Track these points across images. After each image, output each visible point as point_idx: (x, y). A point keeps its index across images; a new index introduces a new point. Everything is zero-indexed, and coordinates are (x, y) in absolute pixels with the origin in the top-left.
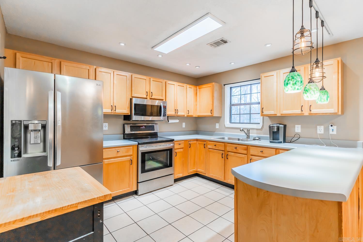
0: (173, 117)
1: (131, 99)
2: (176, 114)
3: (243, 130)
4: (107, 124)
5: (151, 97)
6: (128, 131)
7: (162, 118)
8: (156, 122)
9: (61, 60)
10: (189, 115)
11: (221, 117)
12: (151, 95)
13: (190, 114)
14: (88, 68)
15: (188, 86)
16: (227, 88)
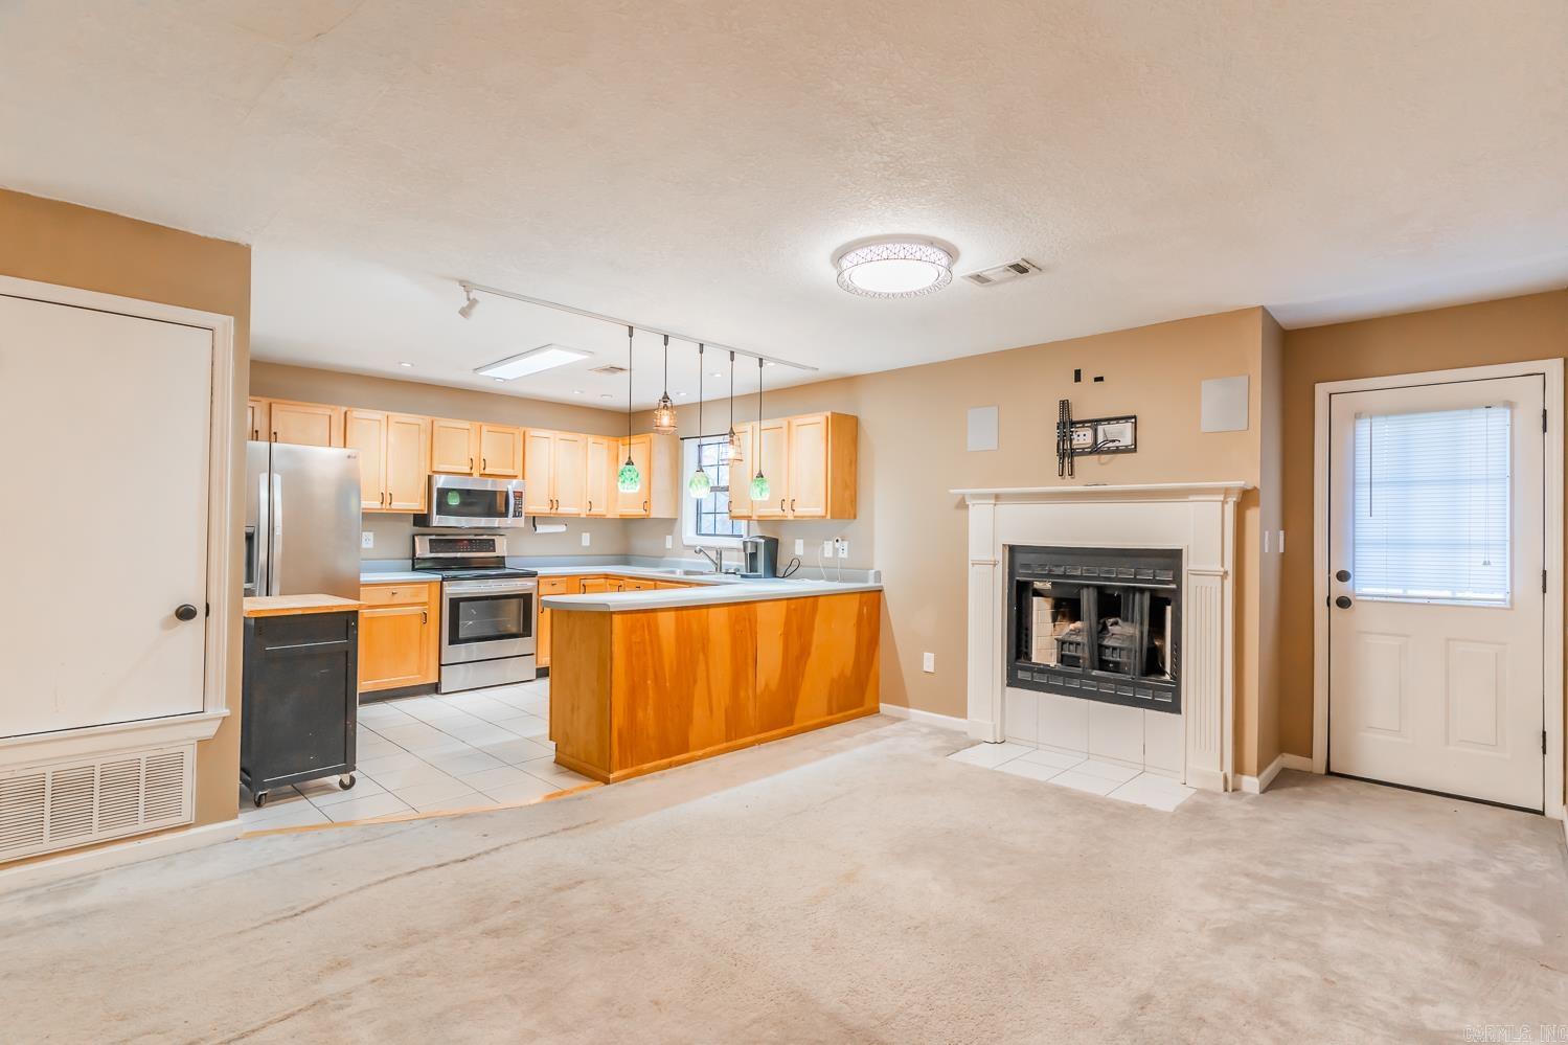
0: (548, 519)
1: (430, 478)
2: (554, 511)
3: (701, 551)
4: (370, 535)
5: (482, 472)
6: (423, 549)
7: (509, 521)
8: (499, 532)
9: (272, 400)
10: (592, 512)
11: (676, 519)
12: (483, 466)
13: (595, 511)
14: (329, 412)
15: (591, 439)
16: (690, 447)
